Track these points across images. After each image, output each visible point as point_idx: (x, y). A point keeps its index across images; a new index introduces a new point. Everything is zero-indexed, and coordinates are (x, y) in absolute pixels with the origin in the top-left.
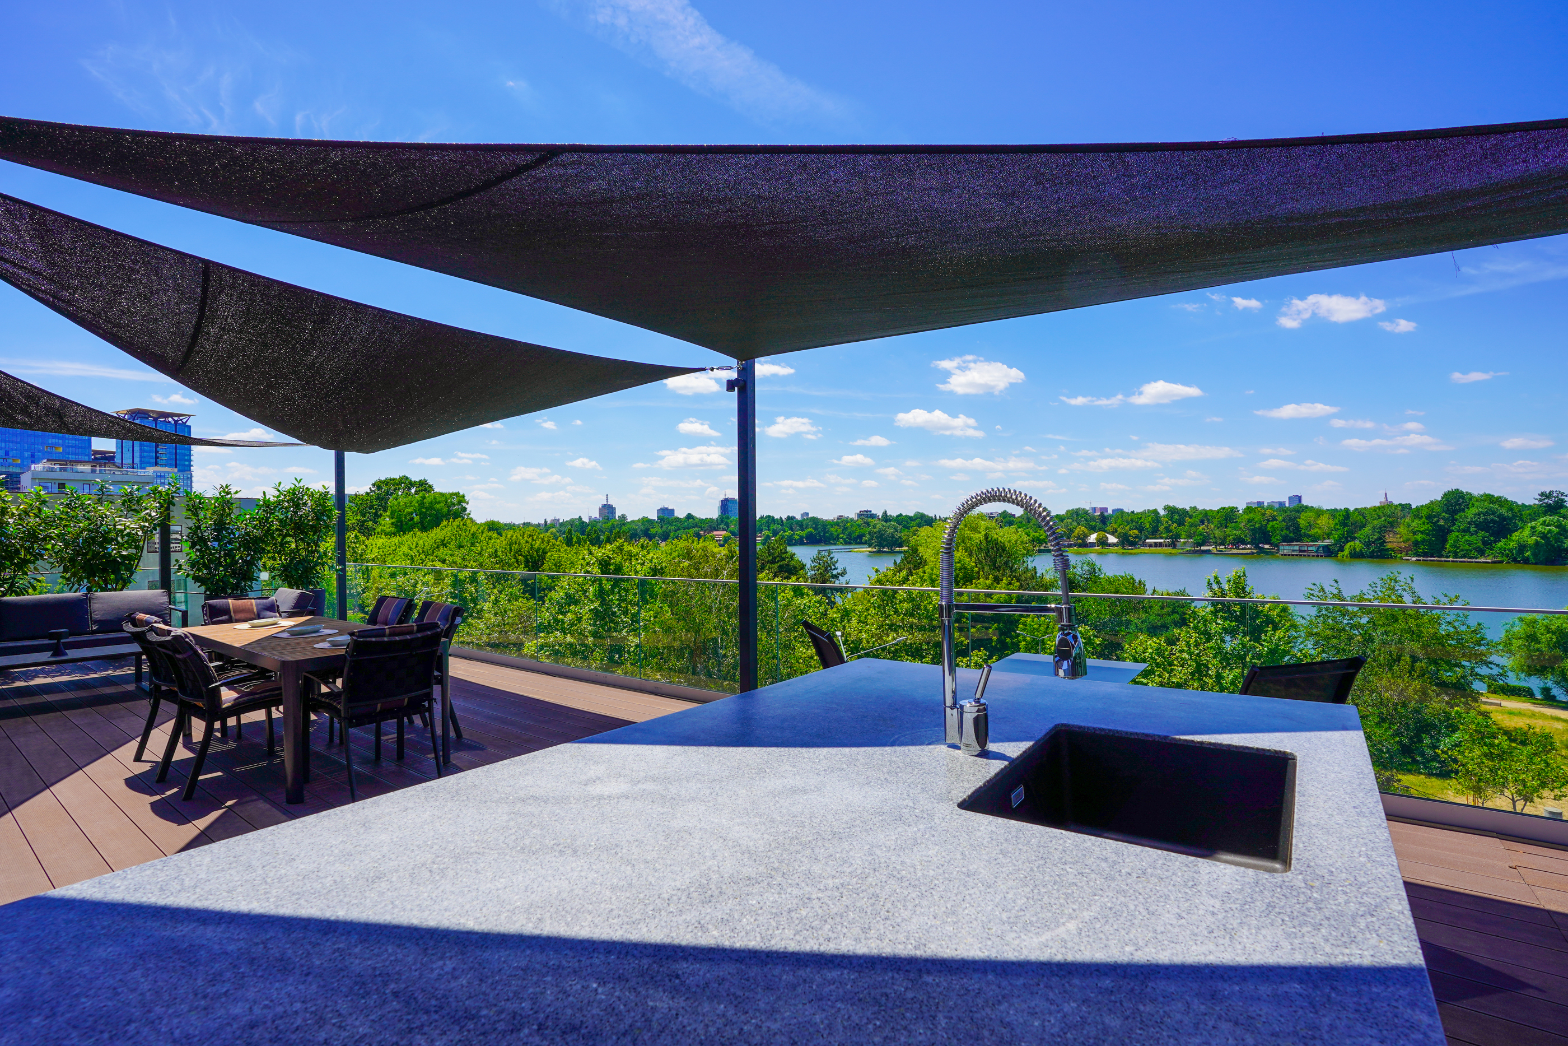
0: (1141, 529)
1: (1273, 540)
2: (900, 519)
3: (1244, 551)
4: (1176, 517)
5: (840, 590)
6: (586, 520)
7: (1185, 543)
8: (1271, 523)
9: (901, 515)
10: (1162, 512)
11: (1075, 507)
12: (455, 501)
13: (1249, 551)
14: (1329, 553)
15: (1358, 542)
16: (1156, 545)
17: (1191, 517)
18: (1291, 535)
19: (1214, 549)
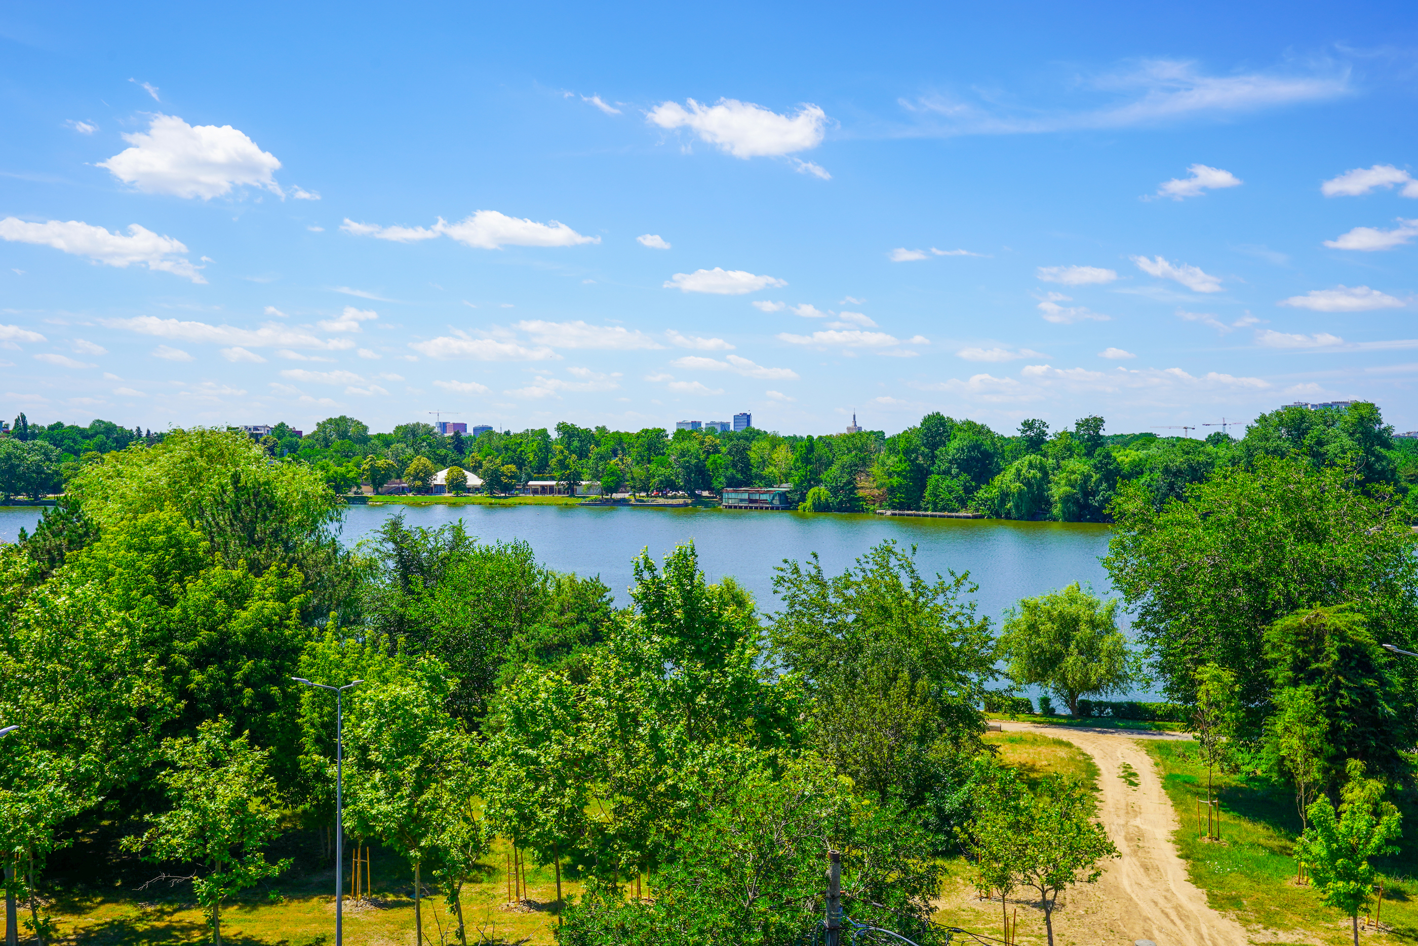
0: (520, 463)
1: (715, 484)
2: (58, 434)
3: (675, 502)
4: (576, 443)
7: (588, 487)
8: (712, 457)
10: (554, 435)
11: (412, 421)
13: (681, 501)
14: (787, 504)
15: (823, 488)
16: (544, 490)
17: (598, 444)
18: (739, 476)
19: (632, 498)
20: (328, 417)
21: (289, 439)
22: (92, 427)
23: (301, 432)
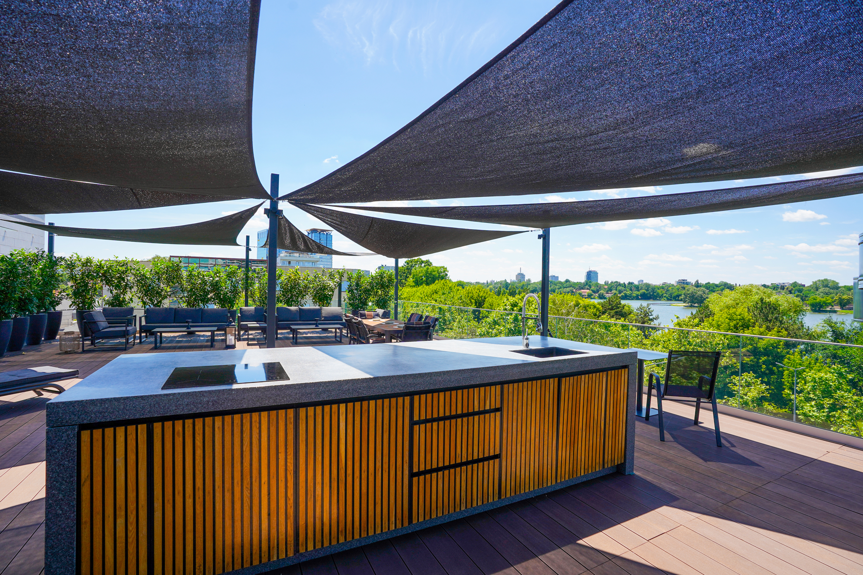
5: (654, 328)
6: (509, 281)
12: (442, 271)
20: (819, 279)
21: (798, 287)
22: (719, 284)
23: (804, 285)
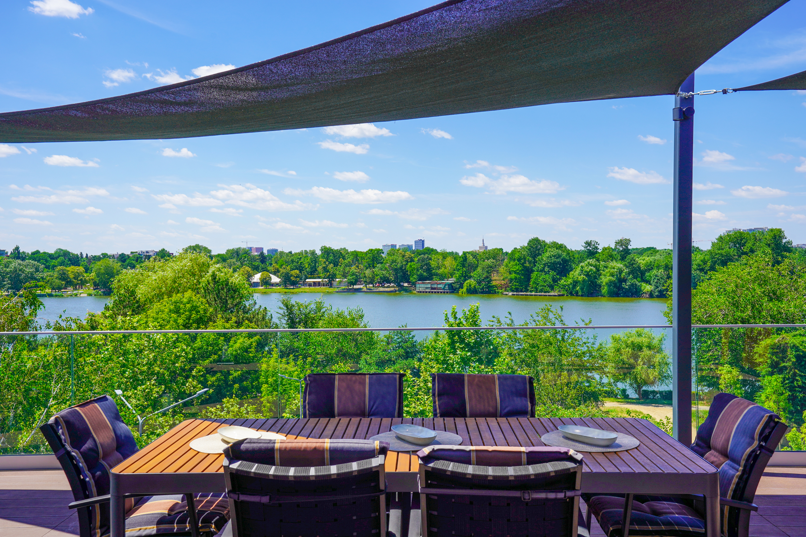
0: (301, 268)
1: (412, 279)
2: (36, 256)
3: (388, 289)
4: (331, 258)
7: (340, 282)
8: (409, 264)
9: (38, 252)
10: (319, 252)
13: (392, 289)
14: (453, 290)
15: (472, 280)
16: (315, 284)
17: (344, 258)
18: (425, 274)
19: (365, 288)
20: (189, 245)
22: (56, 253)
23: (173, 253)
